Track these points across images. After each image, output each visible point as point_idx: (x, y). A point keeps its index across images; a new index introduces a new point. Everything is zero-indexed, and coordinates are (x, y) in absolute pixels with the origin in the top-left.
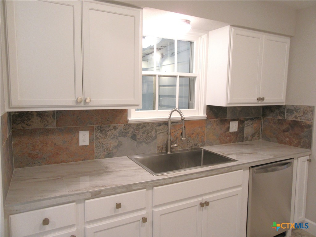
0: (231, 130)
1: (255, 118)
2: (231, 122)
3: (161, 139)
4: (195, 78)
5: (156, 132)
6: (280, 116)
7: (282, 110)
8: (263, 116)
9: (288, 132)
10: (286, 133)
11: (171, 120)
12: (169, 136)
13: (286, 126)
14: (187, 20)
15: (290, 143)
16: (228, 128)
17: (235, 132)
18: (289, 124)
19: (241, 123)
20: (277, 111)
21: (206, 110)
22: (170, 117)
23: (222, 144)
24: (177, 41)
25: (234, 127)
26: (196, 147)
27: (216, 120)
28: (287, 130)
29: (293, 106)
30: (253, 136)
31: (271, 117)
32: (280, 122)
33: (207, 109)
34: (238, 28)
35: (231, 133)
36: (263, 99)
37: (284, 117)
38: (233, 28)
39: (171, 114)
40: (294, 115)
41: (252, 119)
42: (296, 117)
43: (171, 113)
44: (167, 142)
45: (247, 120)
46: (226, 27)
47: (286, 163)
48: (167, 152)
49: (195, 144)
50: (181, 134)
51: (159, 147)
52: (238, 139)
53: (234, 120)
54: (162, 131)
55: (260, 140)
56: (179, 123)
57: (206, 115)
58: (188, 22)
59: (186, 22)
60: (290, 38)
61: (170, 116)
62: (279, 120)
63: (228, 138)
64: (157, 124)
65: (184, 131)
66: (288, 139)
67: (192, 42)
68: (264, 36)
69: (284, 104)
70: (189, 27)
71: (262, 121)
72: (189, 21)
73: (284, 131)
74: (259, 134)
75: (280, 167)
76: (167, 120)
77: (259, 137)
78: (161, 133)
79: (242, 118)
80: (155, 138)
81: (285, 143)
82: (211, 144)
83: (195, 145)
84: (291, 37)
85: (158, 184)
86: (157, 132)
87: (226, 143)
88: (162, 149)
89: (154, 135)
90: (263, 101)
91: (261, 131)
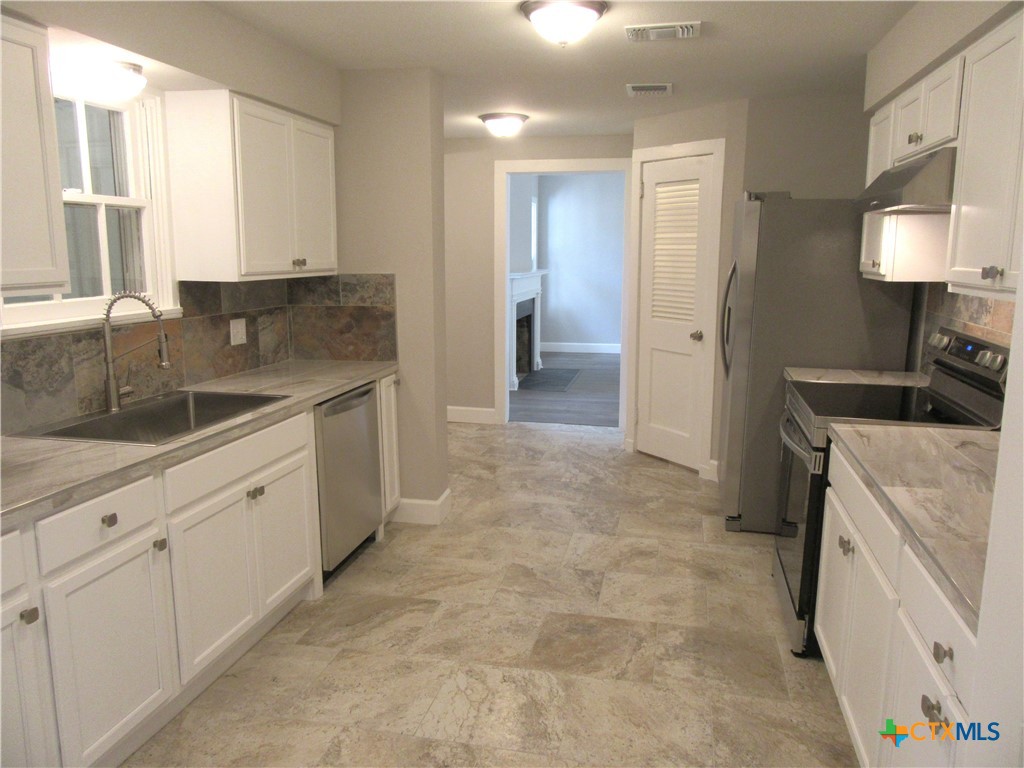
0: (234, 342)
1: (276, 309)
2: (231, 322)
3: (85, 376)
4: (138, 211)
5: (71, 359)
6: (330, 300)
7: (332, 287)
8: (290, 302)
9: (349, 332)
10: (347, 335)
11: (112, 324)
12: (111, 365)
13: (345, 320)
14: (135, 65)
15: (357, 356)
16: (228, 336)
17: (241, 345)
18: (351, 315)
19: (251, 321)
20: (322, 289)
21: (178, 294)
22: (108, 316)
23: (220, 376)
24: (83, 107)
25: (238, 332)
26: (167, 390)
27: (201, 317)
28: (348, 328)
29: (355, 276)
30: (276, 352)
31: (310, 304)
32: (331, 313)
33: (180, 292)
34: (252, 101)
35: (234, 346)
36: (303, 262)
37: (339, 302)
38: (238, 99)
39: (110, 307)
40: (358, 296)
41: (270, 312)
42: (362, 299)
43: (112, 304)
44: (107, 383)
45: (261, 315)
46: (219, 91)
47: (366, 392)
48: (108, 409)
49: (163, 384)
50: (157, 354)
51: (82, 401)
52: (249, 361)
53: (237, 316)
54: (85, 357)
55: (290, 359)
56: (122, 331)
57: (179, 306)
58: (137, 68)
59: (134, 70)
60: (331, 128)
61: (109, 312)
62: (329, 308)
63: (230, 361)
64: (70, 338)
65: (164, 345)
66: (351, 348)
67: (113, 112)
68: (292, 123)
69: (335, 273)
70: (140, 83)
71: (290, 314)
72: (140, 66)
73: (342, 332)
74: (286, 346)
75: (355, 402)
76: (101, 326)
77: (287, 352)
78: (83, 360)
79: (251, 310)
80: (71, 376)
81: (346, 357)
82: (199, 380)
83: (166, 385)
84: (334, 126)
85: (175, 460)
86: (75, 360)
87: (227, 373)
88: (91, 404)
89: (66, 370)
90: (305, 268)
91: (291, 337)
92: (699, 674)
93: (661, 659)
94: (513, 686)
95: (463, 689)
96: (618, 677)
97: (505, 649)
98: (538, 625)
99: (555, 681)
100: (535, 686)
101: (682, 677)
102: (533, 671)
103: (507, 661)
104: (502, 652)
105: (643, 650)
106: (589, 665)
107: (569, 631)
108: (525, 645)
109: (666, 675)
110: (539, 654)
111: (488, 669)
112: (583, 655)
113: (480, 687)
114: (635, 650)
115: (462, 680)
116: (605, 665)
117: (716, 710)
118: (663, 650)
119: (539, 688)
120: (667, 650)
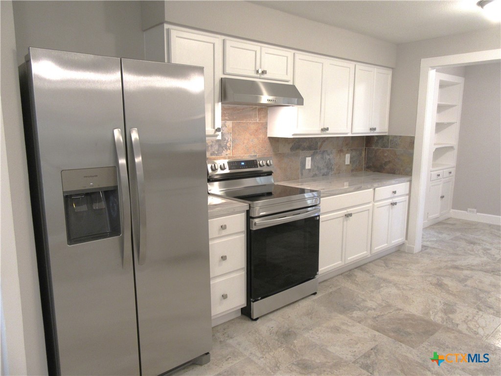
92: (364, 300)
93: (374, 309)
94: (453, 321)
95: (480, 328)
96: (401, 310)
97: (453, 338)
98: (427, 343)
99: (432, 317)
100: (443, 318)
101: (373, 302)
102: (441, 323)
103: (453, 332)
104: (455, 337)
105: (379, 314)
106: (410, 317)
107: (409, 334)
108: (440, 336)
109: (379, 304)
110: (434, 329)
112: (410, 322)
113: (471, 326)
114: (382, 315)
115: (481, 332)
116: (403, 315)
117: (372, 292)
118: (369, 311)
119: (441, 317)
120: (367, 311)
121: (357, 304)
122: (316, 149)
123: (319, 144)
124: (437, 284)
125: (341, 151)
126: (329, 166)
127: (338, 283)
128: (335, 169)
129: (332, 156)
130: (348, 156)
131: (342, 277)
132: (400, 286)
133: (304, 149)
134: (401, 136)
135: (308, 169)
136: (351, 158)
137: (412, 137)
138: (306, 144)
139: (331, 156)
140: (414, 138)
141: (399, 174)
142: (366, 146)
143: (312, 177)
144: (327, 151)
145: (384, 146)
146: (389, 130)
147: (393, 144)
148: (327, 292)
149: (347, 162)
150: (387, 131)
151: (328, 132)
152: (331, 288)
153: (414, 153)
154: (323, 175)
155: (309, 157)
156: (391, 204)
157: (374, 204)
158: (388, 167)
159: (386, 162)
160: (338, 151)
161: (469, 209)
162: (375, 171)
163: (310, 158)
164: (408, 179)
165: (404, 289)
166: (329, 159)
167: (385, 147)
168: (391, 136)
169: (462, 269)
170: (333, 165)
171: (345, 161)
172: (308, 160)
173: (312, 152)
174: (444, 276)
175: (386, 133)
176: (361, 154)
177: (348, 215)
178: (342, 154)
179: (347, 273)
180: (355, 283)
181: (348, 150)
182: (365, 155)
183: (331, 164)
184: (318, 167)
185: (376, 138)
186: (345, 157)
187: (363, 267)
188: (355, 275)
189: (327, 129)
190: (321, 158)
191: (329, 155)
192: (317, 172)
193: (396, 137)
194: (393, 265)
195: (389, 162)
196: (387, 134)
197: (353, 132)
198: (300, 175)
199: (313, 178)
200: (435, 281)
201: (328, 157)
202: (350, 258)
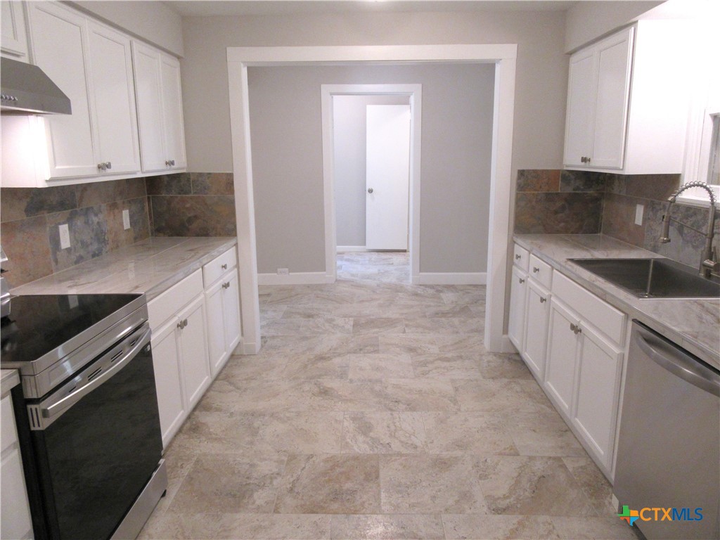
92: (252, 466)
93: (278, 474)
94: (381, 442)
95: (412, 436)
96: (312, 456)
97: (400, 468)
99: (355, 448)
100: (368, 443)
101: (266, 462)
102: (372, 452)
103: (393, 458)
104: (401, 464)
105: (291, 480)
106: (333, 462)
107: (353, 492)
108: (386, 474)
109: (277, 462)
110: (373, 466)
111: (404, 451)
112: (338, 470)
113: (403, 439)
114: (298, 479)
115: (417, 442)
116: (322, 464)
117: (252, 443)
118: (275, 482)
119: (364, 442)
120: (271, 483)
121: (248, 478)
122: (74, 206)
123: (78, 195)
124: (321, 393)
125: (113, 206)
126: (100, 237)
127: (188, 452)
128: (110, 241)
129: (101, 218)
130: (126, 214)
131: (186, 436)
132: (282, 416)
133: (52, 209)
134: (210, 174)
135: (66, 249)
136: (131, 217)
137: (228, 174)
138: (54, 199)
139: (101, 216)
140: (231, 175)
141: (216, 235)
142: (148, 194)
143: (76, 262)
144: (92, 208)
145: (182, 191)
146: (188, 165)
147: (197, 186)
148: (181, 479)
149: (127, 225)
150: (186, 165)
151: (108, 171)
152: (182, 467)
153: (236, 200)
154: (94, 256)
155: (64, 223)
156: (223, 286)
157: (205, 294)
158: (194, 226)
159: (190, 217)
160: (110, 206)
161: (279, 270)
162: (172, 236)
163: (67, 225)
164: (233, 242)
165: (289, 418)
166: (98, 223)
167: (185, 193)
168: (193, 173)
169: (329, 357)
170: (105, 233)
171: (123, 223)
172: (64, 229)
173: (67, 212)
174: (320, 376)
175: (183, 168)
176: (143, 209)
177: (183, 324)
178: (116, 211)
179: (188, 425)
180: (216, 439)
181: (124, 203)
182: (150, 209)
183: (102, 232)
184: (82, 242)
185: (166, 179)
186: (122, 217)
187: (204, 402)
188: (204, 424)
189: (108, 166)
190: (85, 223)
191: (96, 215)
192: (82, 252)
193: (201, 175)
194: (245, 382)
195: (196, 217)
196: (184, 171)
197: (144, 170)
198: (53, 264)
199: (77, 265)
200: (316, 390)
201: (95, 219)
202: (193, 397)
